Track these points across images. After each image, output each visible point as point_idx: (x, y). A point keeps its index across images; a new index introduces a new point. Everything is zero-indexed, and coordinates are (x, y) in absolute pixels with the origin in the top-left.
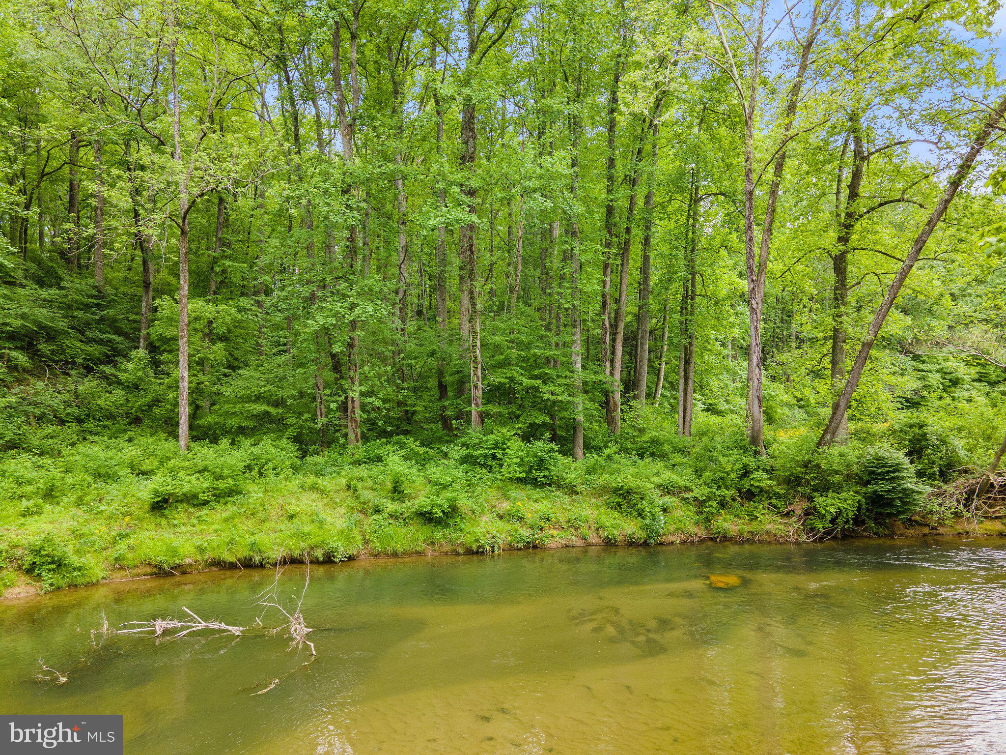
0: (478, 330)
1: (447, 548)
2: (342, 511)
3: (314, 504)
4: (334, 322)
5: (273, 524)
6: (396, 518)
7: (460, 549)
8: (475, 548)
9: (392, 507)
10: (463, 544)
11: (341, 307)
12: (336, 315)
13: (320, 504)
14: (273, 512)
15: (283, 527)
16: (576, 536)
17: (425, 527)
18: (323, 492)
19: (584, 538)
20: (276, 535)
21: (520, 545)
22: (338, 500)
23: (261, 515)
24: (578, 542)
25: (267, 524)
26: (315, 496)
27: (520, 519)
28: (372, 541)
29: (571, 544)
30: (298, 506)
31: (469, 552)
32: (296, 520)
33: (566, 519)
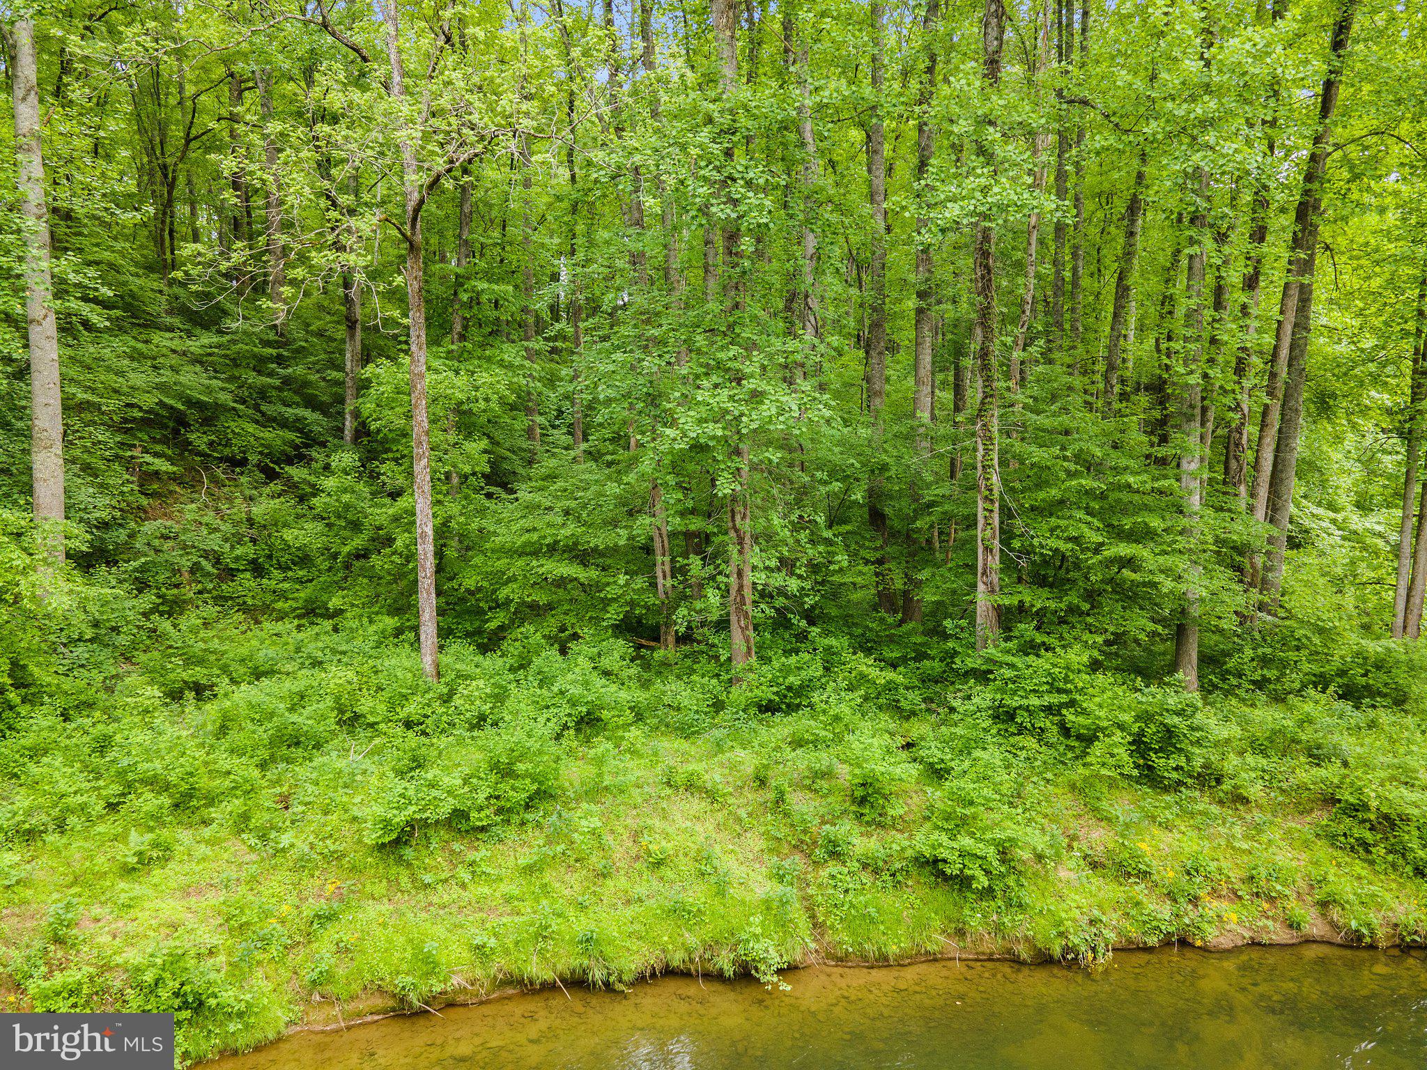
0: (996, 434)
1: (992, 945)
2: (755, 842)
3: (699, 828)
4: (720, 433)
5: (622, 882)
6: (876, 872)
7: (1024, 952)
8: (1057, 951)
9: (863, 844)
10: (1027, 939)
11: (731, 398)
12: (720, 416)
13: (710, 826)
14: (620, 848)
15: (641, 890)
16: (1274, 919)
17: (938, 893)
18: (711, 795)
19: (1292, 925)
20: (630, 912)
21: (1153, 940)
22: (742, 813)
23: (596, 861)
24: (1278, 933)
25: (609, 882)
26: (697, 805)
27: (1144, 875)
28: (832, 927)
29: (1265, 939)
30: (667, 836)
31: (1044, 960)
32: (669, 873)
33: (1244, 874)
